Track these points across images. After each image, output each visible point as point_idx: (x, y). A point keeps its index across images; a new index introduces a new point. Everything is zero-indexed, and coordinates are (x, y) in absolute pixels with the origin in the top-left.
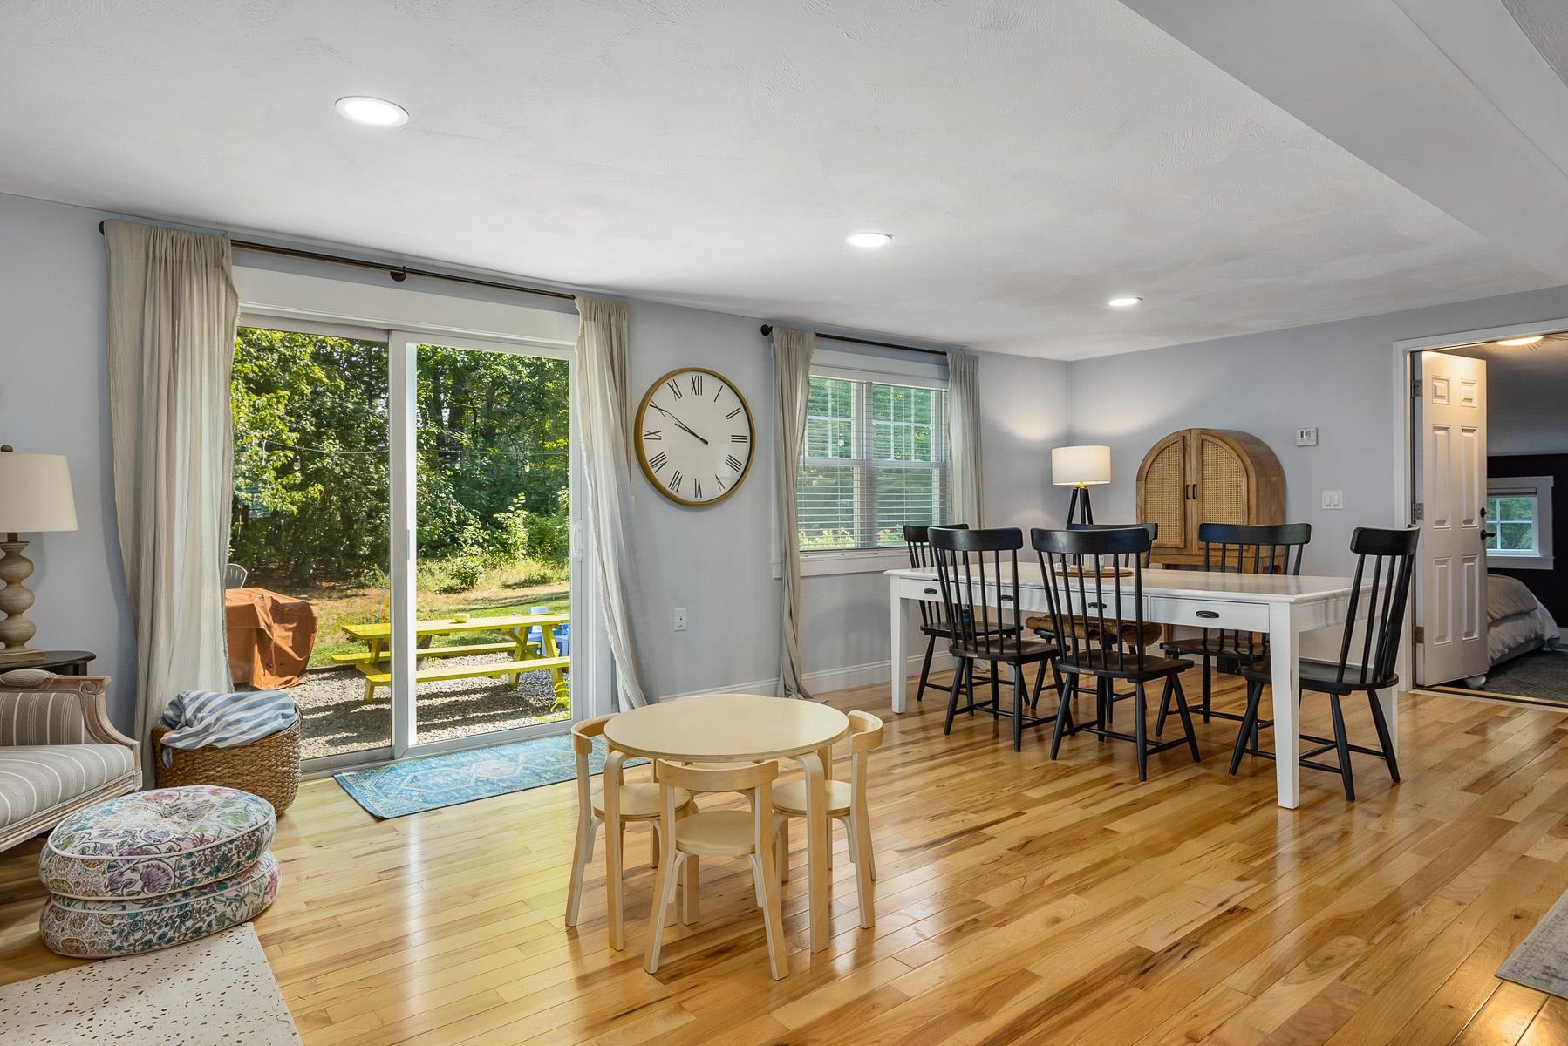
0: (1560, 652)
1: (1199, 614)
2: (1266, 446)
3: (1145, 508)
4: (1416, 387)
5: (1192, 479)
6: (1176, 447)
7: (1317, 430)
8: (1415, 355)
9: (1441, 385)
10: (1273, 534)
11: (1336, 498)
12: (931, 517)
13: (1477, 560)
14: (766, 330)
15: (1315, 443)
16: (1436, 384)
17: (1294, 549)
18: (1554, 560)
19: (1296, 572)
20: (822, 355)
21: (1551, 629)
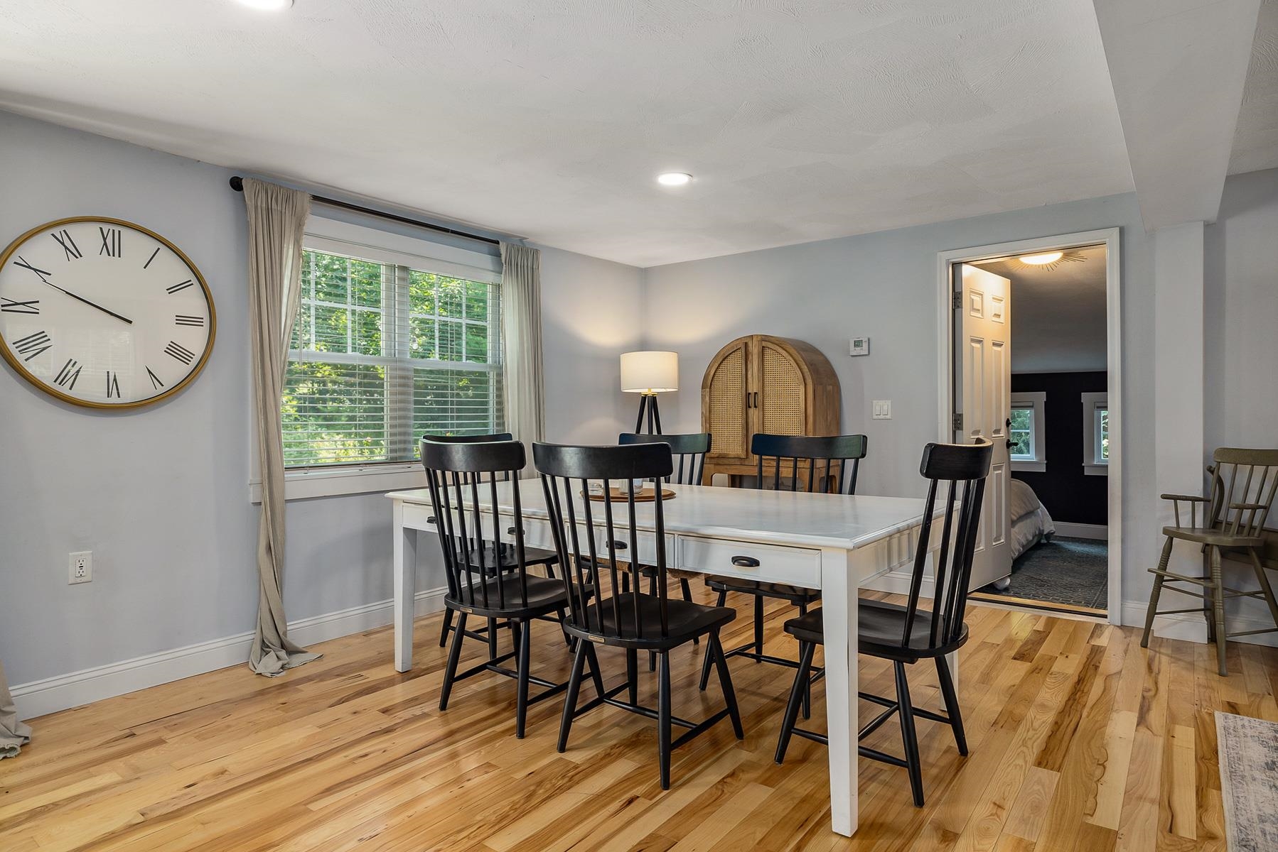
0: (1054, 544)
1: (736, 560)
2: (822, 354)
3: (710, 417)
4: (957, 299)
5: (754, 387)
6: (739, 353)
7: (869, 340)
8: (956, 266)
9: (976, 298)
10: (828, 446)
11: (885, 408)
12: (486, 425)
13: (1004, 468)
14: (236, 184)
15: (867, 353)
16: (972, 297)
17: (850, 464)
18: (1046, 464)
19: (852, 492)
20: (317, 223)
21: (1050, 525)
